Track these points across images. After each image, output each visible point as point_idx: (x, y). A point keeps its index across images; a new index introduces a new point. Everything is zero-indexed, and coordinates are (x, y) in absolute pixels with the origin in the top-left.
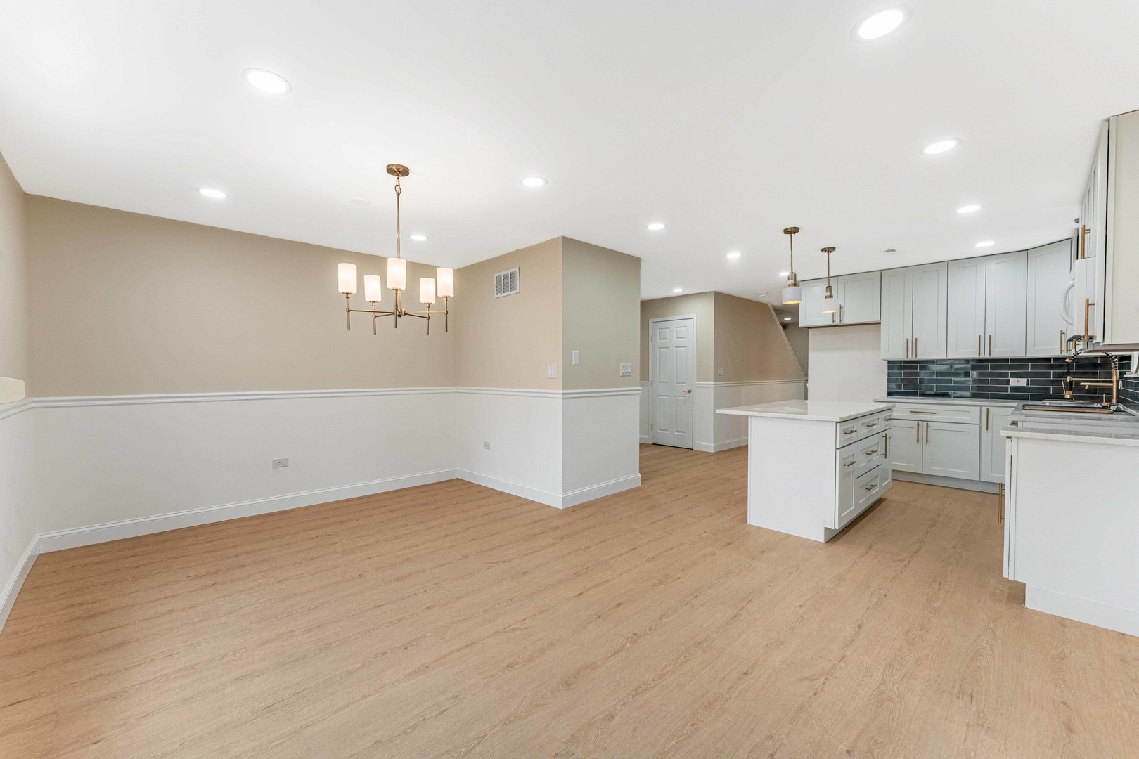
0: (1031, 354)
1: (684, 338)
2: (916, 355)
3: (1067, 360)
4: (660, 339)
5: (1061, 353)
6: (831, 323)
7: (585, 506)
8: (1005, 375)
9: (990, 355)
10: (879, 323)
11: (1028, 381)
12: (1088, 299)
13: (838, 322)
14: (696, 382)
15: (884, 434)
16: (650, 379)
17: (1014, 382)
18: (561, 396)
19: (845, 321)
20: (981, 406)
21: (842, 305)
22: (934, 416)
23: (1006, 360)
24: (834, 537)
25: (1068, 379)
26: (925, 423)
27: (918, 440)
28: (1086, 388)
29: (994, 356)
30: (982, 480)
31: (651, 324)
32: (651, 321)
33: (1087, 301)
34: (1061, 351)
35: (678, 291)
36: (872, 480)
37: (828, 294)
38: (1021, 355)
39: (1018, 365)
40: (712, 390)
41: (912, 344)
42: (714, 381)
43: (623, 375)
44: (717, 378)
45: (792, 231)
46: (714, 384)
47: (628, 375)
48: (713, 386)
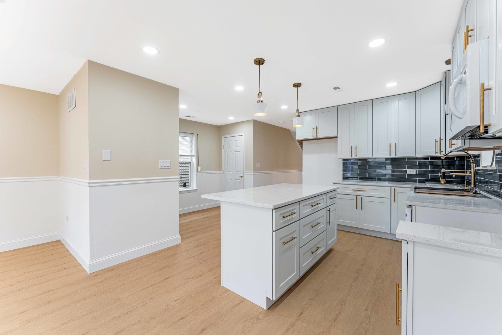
0: (418, 155)
1: (239, 146)
2: (356, 156)
4: (228, 147)
5: (436, 154)
6: (311, 137)
7: (111, 269)
8: (405, 167)
9: (396, 156)
10: (336, 137)
11: (416, 171)
12: (484, 84)
13: (315, 137)
14: (245, 172)
15: (328, 208)
16: (223, 169)
17: (410, 172)
18: (88, 185)
19: (320, 136)
20: (391, 187)
21: (318, 127)
22: (365, 193)
23: (404, 159)
24: (273, 305)
25: (443, 170)
26: (360, 197)
27: (356, 207)
28: (454, 176)
29: (399, 156)
30: (392, 233)
31: (223, 138)
32: (223, 137)
33: (483, 85)
34: (436, 152)
35: (231, 119)
36: (317, 244)
37: (297, 114)
38: (412, 155)
39: (410, 161)
40: (252, 176)
41: (354, 149)
42: (254, 171)
43: (161, 168)
44: (255, 169)
45: (260, 62)
46: (254, 173)
47: (167, 168)
48: (253, 174)
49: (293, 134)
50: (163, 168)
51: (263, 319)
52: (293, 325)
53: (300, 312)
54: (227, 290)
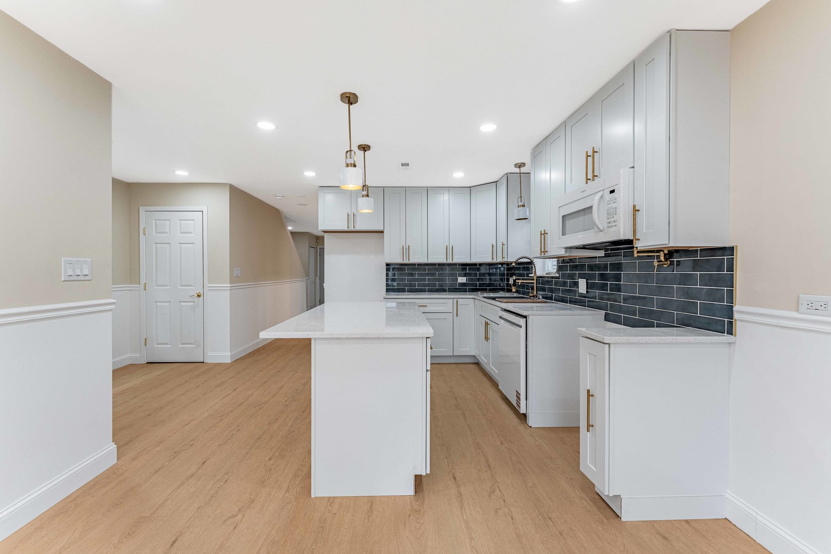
1: (190, 233)
2: (409, 259)
3: (513, 264)
4: (157, 232)
5: (492, 260)
6: (345, 228)
8: (455, 275)
9: (451, 261)
10: (382, 232)
11: (467, 279)
13: (351, 228)
14: (207, 285)
16: (143, 281)
17: (461, 280)
19: (358, 228)
20: (453, 299)
21: (355, 213)
22: (425, 308)
29: (454, 261)
32: (142, 209)
33: (634, 206)
34: (493, 258)
35: (182, 174)
37: (365, 193)
38: (468, 261)
40: (229, 292)
41: (406, 250)
42: (230, 284)
43: (68, 278)
44: (233, 280)
45: (350, 99)
46: (231, 287)
47: (84, 278)
48: (229, 288)
49: (283, 219)
50: (72, 278)
51: (423, 508)
52: (460, 495)
53: (451, 476)
54: (331, 500)
